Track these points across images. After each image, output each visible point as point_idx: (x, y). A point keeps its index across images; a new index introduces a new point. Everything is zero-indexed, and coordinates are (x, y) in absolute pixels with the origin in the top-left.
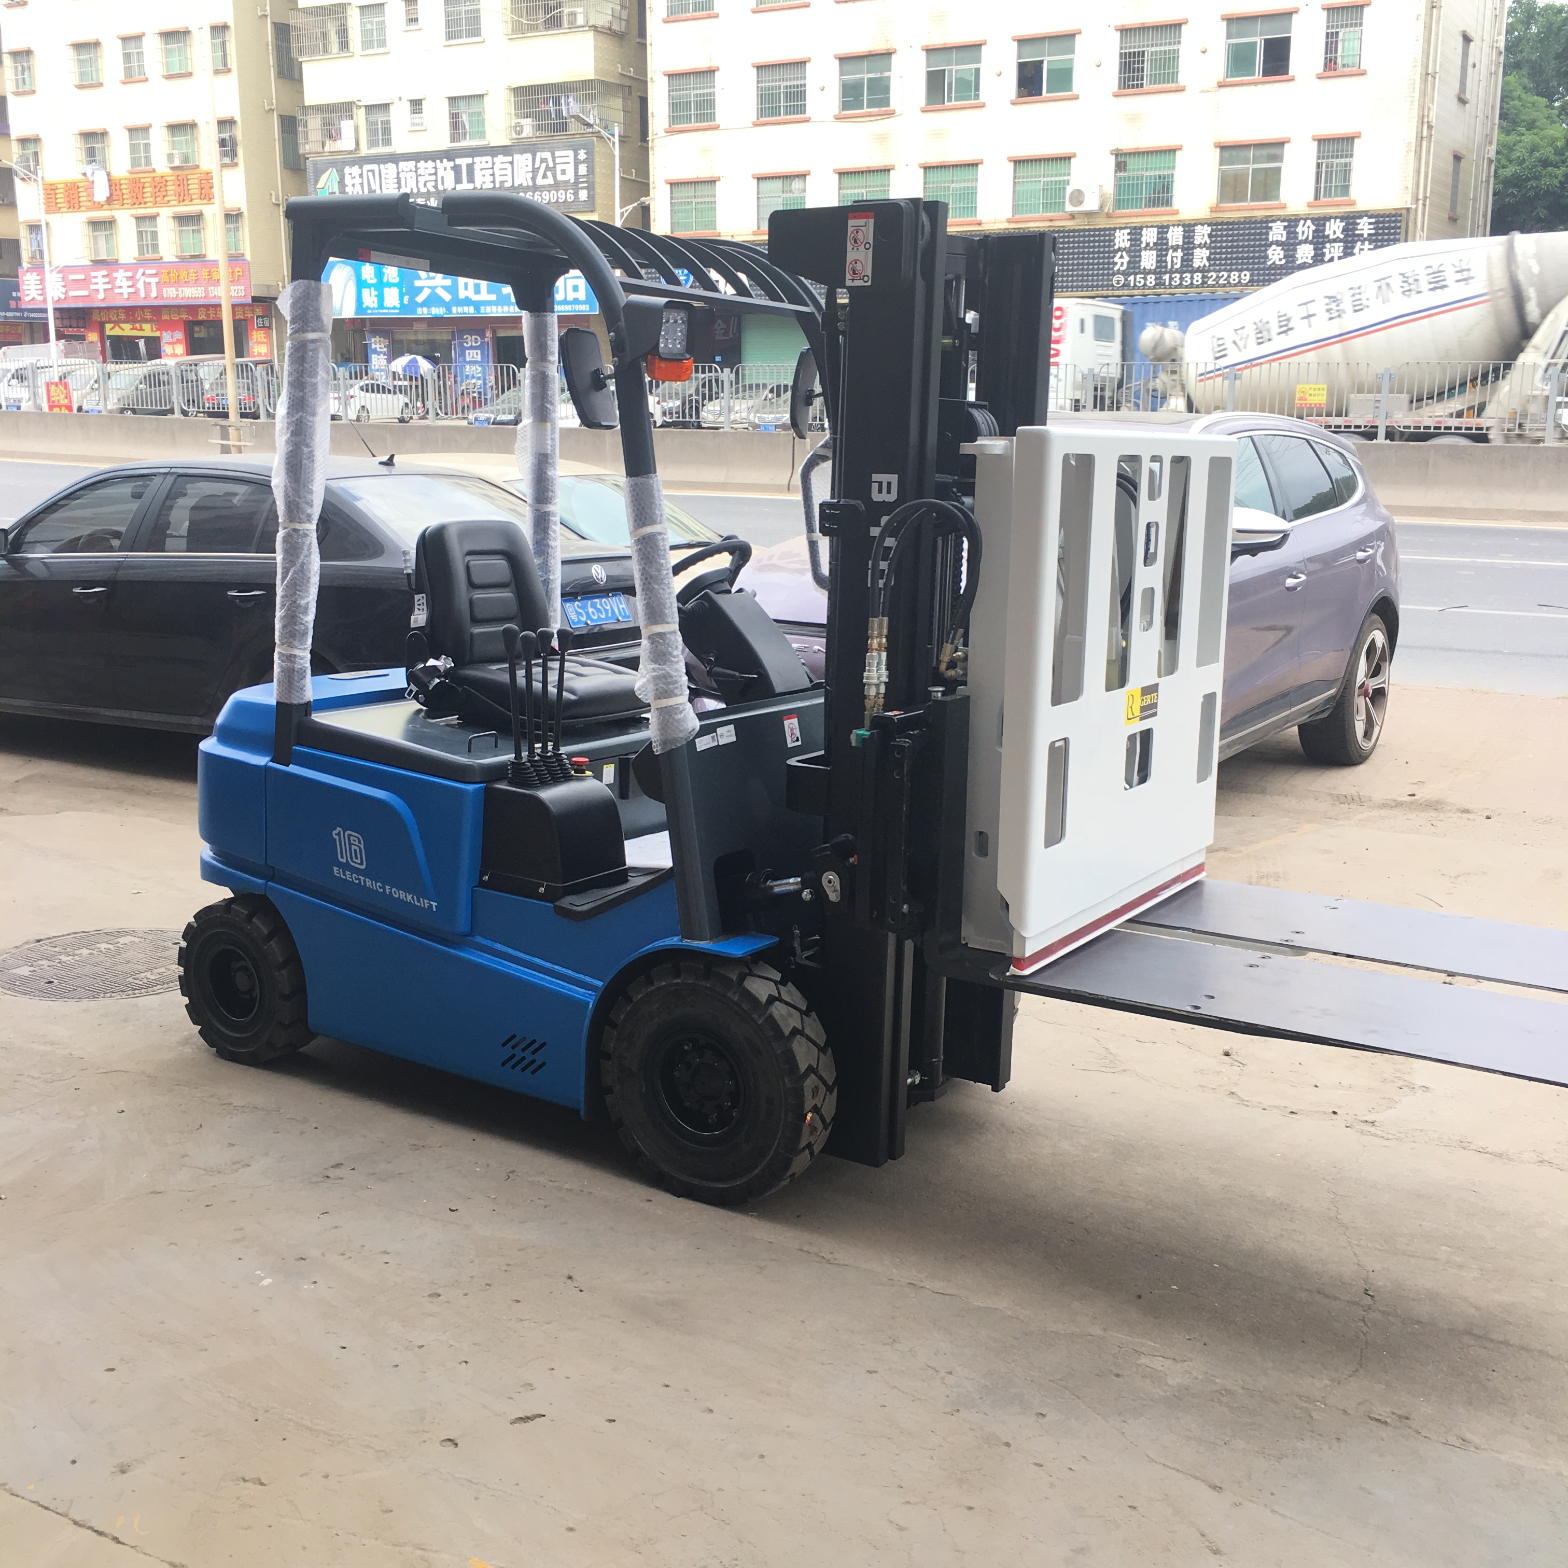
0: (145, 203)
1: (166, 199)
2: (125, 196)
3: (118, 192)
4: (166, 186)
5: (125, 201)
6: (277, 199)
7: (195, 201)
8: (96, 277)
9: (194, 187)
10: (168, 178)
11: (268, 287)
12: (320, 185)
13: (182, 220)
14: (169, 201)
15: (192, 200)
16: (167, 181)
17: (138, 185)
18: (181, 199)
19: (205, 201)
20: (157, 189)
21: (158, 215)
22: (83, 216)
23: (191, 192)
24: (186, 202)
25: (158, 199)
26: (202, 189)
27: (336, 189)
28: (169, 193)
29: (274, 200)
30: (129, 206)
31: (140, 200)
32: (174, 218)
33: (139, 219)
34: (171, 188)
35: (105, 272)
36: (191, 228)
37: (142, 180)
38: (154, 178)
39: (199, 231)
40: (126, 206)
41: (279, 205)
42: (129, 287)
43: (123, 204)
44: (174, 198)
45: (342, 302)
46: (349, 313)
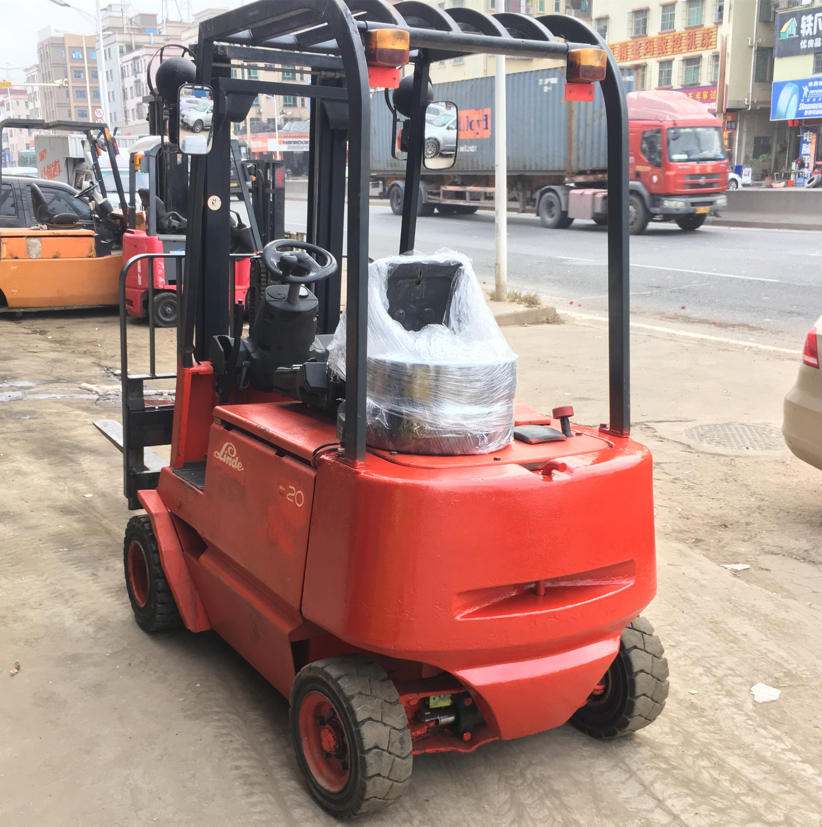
0: (667, 52)
1: (680, 48)
2: (655, 49)
3: (652, 47)
4: (681, 40)
5: (655, 52)
6: (752, 42)
7: (698, 49)
9: (699, 40)
10: (683, 35)
11: (738, 102)
12: (783, 30)
13: (688, 61)
14: (681, 50)
15: (696, 48)
16: (682, 37)
17: (664, 41)
18: (690, 47)
19: (705, 48)
20: (675, 42)
21: (674, 59)
22: (628, 64)
23: (696, 43)
24: (692, 50)
25: (675, 49)
26: (703, 40)
27: (794, 32)
28: (683, 44)
29: (749, 44)
30: (657, 55)
31: (664, 50)
32: (683, 60)
33: (662, 63)
34: (684, 41)
36: (693, 66)
37: (667, 38)
38: (674, 35)
39: (698, 68)
40: (654, 55)
41: (752, 47)
43: (653, 54)
44: (685, 47)
45: (787, 109)
46: (791, 116)
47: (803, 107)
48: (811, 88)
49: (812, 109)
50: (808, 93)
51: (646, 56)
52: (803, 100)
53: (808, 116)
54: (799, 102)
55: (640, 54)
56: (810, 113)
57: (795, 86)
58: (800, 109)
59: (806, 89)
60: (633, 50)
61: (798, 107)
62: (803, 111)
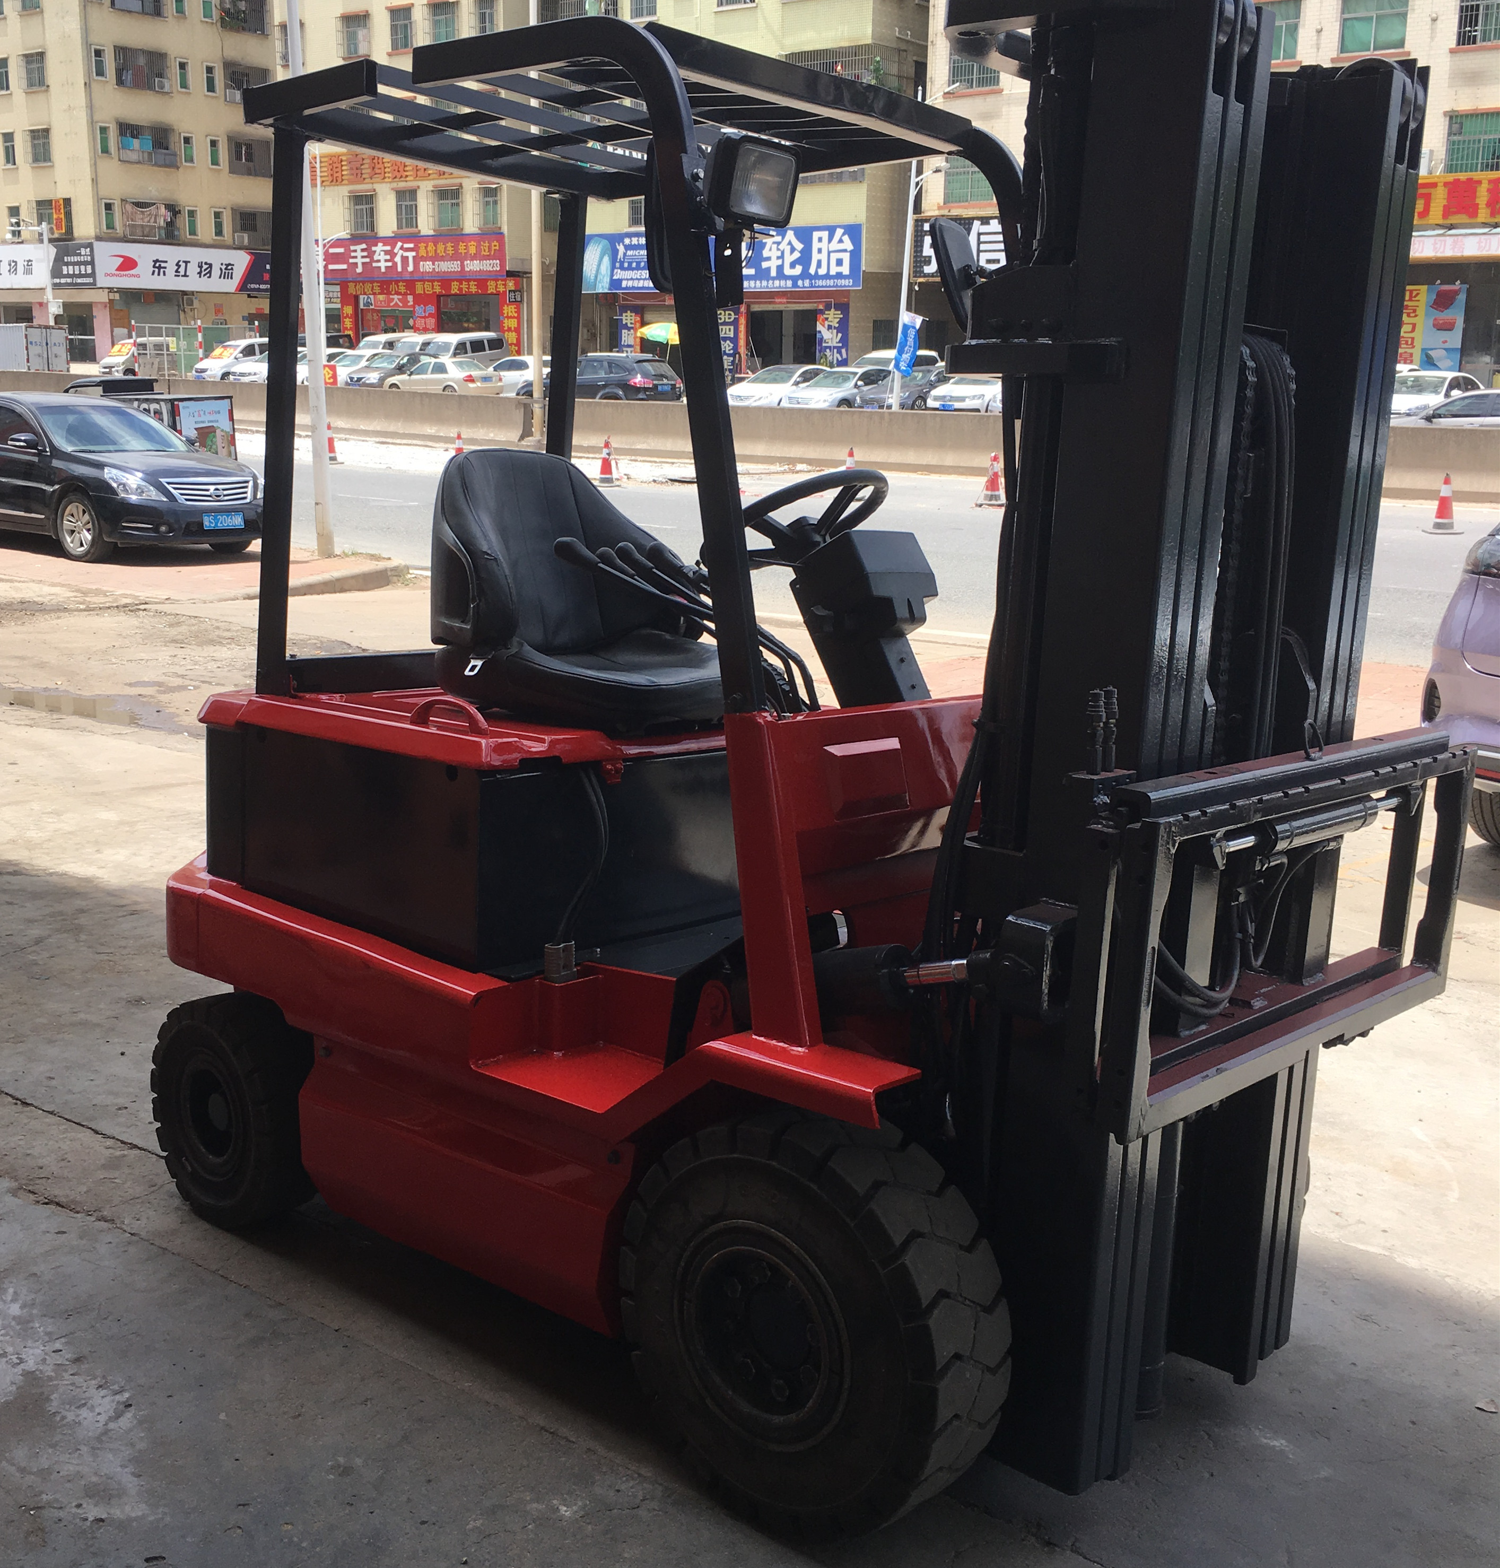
0: (407, 176)
1: (427, 172)
2: (387, 169)
3: (381, 166)
5: (387, 175)
8: (355, 251)
11: (523, 260)
13: (442, 193)
14: (428, 175)
21: (418, 187)
22: (344, 191)
24: (446, 176)
25: (419, 172)
30: (390, 180)
31: (401, 172)
32: (433, 191)
33: (400, 193)
35: (364, 246)
36: (449, 201)
39: (458, 204)
40: (386, 180)
42: (386, 261)
43: (385, 178)
45: (596, 277)
46: (603, 287)
47: (619, 274)
48: (628, 248)
49: (632, 279)
50: (625, 254)
51: (374, 180)
52: (618, 265)
53: (626, 288)
54: (613, 267)
55: (364, 176)
56: (630, 284)
57: (605, 242)
58: (615, 277)
59: (621, 249)
60: (351, 169)
61: (612, 275)
62: (620, 281)
